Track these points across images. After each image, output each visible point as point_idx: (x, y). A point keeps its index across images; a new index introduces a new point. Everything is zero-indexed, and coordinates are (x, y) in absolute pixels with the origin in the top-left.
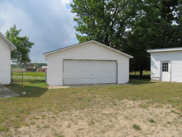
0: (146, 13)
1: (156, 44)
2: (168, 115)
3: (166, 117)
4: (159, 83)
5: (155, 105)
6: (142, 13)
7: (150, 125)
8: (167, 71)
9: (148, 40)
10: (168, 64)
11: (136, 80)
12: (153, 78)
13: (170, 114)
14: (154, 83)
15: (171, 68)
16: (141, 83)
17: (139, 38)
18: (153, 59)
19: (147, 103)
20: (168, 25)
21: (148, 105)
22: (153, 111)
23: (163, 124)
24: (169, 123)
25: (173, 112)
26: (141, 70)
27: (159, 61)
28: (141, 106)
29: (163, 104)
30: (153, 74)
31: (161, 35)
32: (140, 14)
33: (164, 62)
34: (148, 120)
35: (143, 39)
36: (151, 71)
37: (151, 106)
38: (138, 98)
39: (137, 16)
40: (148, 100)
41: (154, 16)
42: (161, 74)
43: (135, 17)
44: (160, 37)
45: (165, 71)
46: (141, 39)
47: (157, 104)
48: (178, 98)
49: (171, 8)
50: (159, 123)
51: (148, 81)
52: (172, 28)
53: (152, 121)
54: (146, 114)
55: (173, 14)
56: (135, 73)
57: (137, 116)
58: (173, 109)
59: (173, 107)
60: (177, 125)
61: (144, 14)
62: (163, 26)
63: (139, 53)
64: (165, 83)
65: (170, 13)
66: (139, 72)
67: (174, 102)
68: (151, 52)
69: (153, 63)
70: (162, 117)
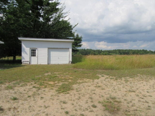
0: (18, 5)
1: (26, 34)
2: (30, 91)
3: (28, 92)
4: (28, 66)
5: (21, 84)
6: (14, 3)
7: (13, 103)
8: (35, 56)
9: (20, 29)
10: (35, 50)
11: (9, 65)
12: (24, 62)
13: (32, 90)
14: (24, 66)
15: (38, 54)
16: (12, 67)
17: (11, 26)
18: (23, 46)
19: (14, 84)
20: (36, 20)
21: (15, 85)
22: (18, 90)
23: (24, 99)
24: (29, 97)
25: (34, 87)
26: (14, 55)
27: (29, 47)
28: (7, 88)
29: (28, 82)
30: (24, 58)
31: (32, 27)
32: (12, 3)
33: (33, 49)
34: (12, 99)
35: (14, 27)
36: (22, 56)
37: (18, 86)
38: (6, 81)
39: (9, 4)
40: (15, 81)
41: (24, 9)
42: (30, 59)
43: (8, 5)
44: (31, 28)
45: (34, 56)
46: (13, 27)
47: (23, 83)
48: (40, 76)
49: (39, 7)
50: (21, 99)
51: (19, 65)
52: (39, 23)
53: (15, 99)
54: (11, 95)
55: (40, 12)
56: (8, 58)
57: (1, 98)
58: (35, 85)
59: (35, 84)
60: (35, 96)
61: (16, 5)
62: (32, 19)
63: (11, 40)
64: (32, 65)
65: (38, 11)
66: (13, 57)
67: (36, 80)
68: (21, 40)
69: (24, 49)
70: (25, 93)
